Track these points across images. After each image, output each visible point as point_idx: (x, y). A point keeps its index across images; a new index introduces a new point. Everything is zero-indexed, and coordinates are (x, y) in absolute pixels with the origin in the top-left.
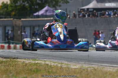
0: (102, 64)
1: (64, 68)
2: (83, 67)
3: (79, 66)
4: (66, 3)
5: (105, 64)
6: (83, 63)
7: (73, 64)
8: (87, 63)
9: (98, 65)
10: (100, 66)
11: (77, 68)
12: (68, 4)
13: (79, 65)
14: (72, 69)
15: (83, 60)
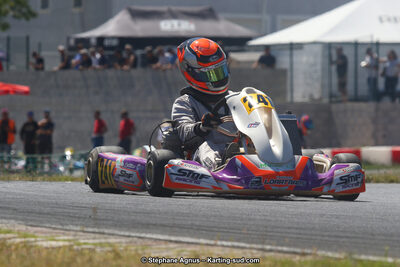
0: (143, 235)
1: (13, 247)
2: (79, 244)
3: (65, 240)
4: (27, 19)
5: (153, 233)
6: (78, 228)
7: (45, 233)
8: (90, 230)
9: (129, 236)
10: (135, 239)
11: (60, 247)
12: (32, 21)
13: (66, 238)
14: (39, 250)
15: (79, 218)
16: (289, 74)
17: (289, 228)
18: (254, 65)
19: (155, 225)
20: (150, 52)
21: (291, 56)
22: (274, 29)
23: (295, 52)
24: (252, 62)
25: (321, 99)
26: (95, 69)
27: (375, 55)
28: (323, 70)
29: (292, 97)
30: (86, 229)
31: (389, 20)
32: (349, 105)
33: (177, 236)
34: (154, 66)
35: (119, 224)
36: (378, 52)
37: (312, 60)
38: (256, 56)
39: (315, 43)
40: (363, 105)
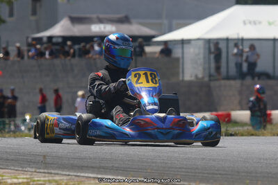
0: (78, 174)
2: (34, 181)
3: (24, 178)
5: (86, 173)
6: (33, 170)
7: (10, 173)
8: (42, 171)
9: (69, 175)
10: (73, 177)
11: (20, 183)
15: (34, 162)
16: (181, 61)
17: (180, 168)
18: (157, 55)
19: (87, 167)
20: (84, 47)
21: (183, 48)
22: (170, 30)
23: (185, 46)
24: (155, 53)
25: (203, 78)
26: (46, 59)
27: (241, 47)
28: (204, 58)
29: (183, 77)
30: (38, 171)
31: (250, 23)
32: (223, 82)
33: (102, 174)
34: (87, 56)
35: (63, 167)
36: (242, 45)
37: (197, 51)
38: (158, 49)
39: (198, 39)
40: (232, 82)
